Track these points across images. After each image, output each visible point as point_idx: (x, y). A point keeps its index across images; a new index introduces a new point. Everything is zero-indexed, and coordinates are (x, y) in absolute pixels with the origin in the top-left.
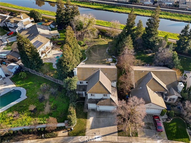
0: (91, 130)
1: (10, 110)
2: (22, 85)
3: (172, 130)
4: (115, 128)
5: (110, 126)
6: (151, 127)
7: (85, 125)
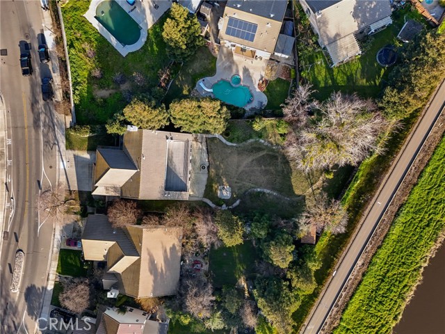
0: (73, 156)
1: (102, 41)
2: (152, 37)
3: (71, 259)
4: (74, 187)
5: (78, 181)
6: (76, 233)
7: (79, 149)
